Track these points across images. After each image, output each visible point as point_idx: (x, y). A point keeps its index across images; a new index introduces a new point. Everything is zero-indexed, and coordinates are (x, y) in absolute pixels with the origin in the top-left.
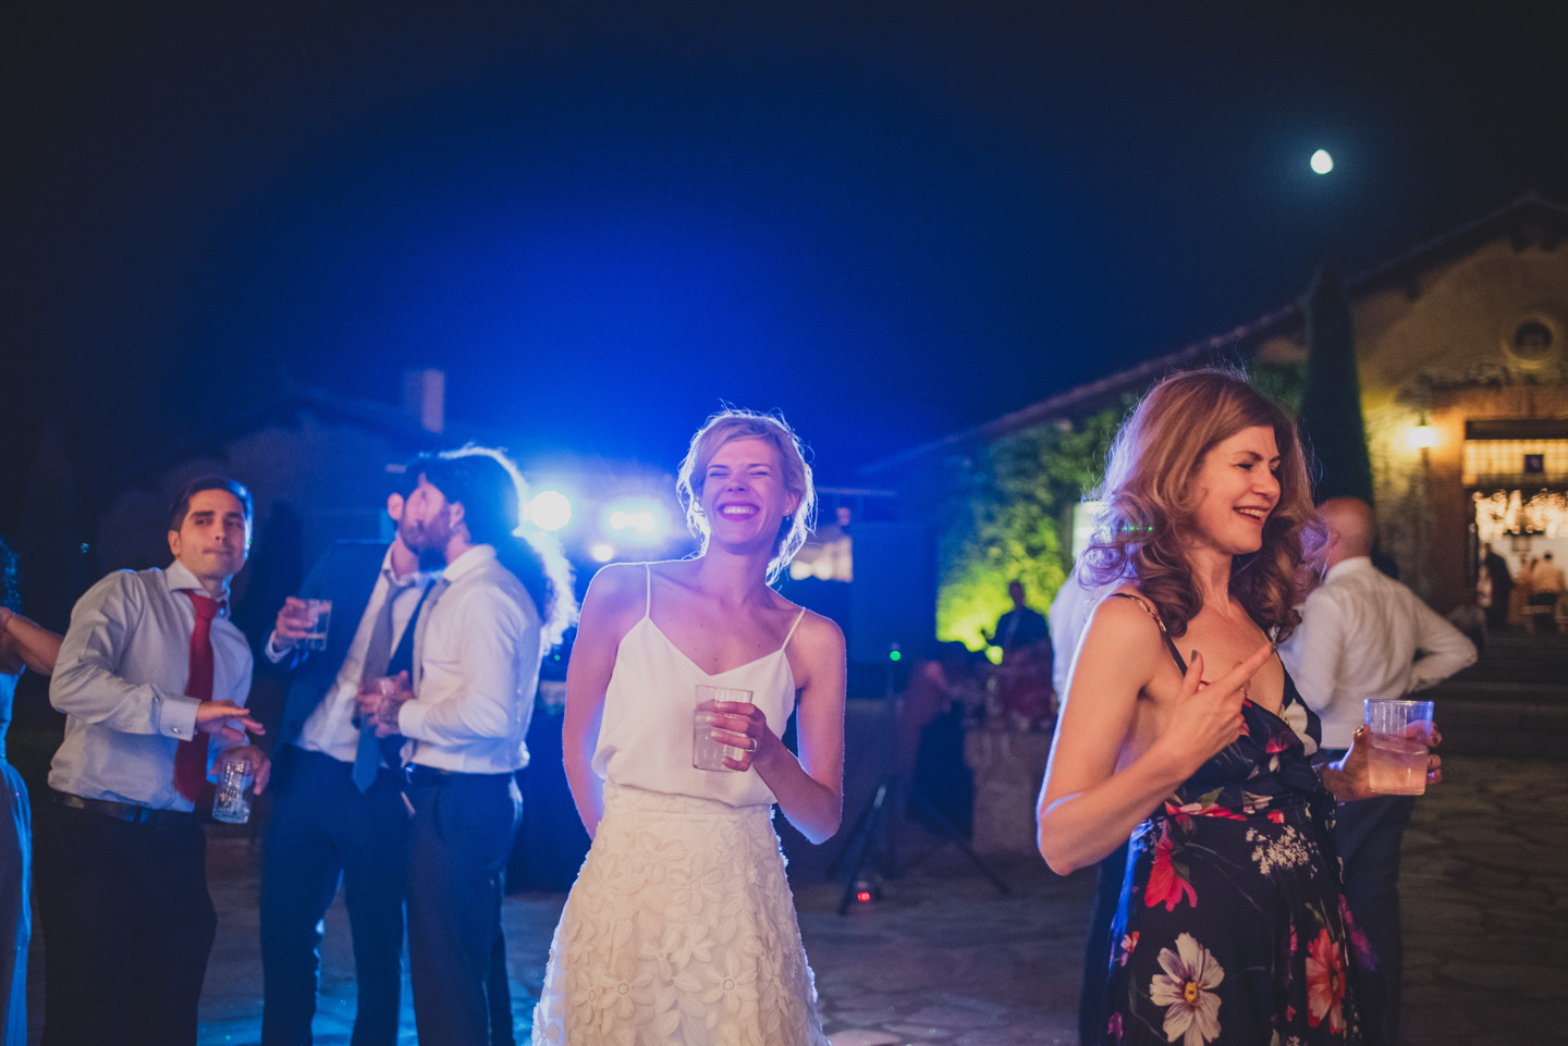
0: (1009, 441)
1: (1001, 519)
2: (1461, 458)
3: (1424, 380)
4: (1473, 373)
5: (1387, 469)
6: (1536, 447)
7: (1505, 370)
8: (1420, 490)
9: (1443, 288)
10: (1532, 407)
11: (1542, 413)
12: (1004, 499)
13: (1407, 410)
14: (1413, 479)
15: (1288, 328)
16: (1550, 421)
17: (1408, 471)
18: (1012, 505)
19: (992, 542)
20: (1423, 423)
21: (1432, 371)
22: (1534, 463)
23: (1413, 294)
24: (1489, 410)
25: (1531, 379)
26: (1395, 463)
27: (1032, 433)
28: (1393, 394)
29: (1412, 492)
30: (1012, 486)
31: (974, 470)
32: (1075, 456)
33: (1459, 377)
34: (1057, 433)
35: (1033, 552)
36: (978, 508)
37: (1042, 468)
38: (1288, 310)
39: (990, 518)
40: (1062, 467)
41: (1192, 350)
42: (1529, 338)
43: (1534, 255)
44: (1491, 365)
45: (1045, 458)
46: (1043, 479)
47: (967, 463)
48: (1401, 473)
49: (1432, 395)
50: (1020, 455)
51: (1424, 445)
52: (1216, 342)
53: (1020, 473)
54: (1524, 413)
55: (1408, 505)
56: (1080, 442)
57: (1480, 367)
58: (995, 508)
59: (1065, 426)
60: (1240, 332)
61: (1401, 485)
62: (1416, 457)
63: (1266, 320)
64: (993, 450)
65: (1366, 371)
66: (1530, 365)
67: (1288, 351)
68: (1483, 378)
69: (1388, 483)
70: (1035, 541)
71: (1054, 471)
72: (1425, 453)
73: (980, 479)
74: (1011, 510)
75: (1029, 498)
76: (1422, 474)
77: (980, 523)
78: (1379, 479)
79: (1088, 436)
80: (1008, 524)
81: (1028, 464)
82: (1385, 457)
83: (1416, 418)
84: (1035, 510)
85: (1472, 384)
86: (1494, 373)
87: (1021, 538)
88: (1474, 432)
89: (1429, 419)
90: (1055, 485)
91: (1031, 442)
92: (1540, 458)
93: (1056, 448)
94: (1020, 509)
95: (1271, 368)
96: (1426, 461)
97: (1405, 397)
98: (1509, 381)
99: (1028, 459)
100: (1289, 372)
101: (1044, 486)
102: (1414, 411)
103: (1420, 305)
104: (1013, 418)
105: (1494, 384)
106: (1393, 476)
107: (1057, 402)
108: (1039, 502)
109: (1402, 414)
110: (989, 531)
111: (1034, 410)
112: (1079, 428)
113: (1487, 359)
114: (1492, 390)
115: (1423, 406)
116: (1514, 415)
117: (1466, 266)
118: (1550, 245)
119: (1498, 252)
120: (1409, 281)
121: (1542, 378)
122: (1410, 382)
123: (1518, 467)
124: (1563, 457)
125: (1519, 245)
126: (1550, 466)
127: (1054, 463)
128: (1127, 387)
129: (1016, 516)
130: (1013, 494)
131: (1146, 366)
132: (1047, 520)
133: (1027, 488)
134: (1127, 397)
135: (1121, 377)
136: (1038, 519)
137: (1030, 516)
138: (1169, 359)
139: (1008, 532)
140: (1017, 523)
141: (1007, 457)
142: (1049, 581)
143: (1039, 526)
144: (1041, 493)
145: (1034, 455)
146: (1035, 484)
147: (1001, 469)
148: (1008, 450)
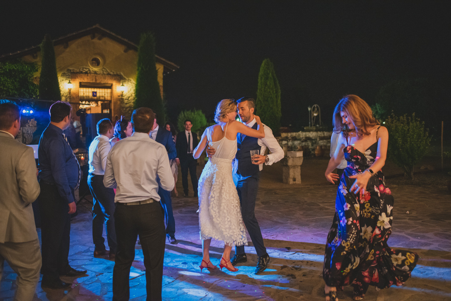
2: (78, 92)
4: (81, 70)
6: (95, 90)
7: (89, 70)
9: (74, 45)
10: (96, 80)
11: (98, 82)
13: (64, 79)
14: (66, 97)
16: (100, 83)
17: (65, 95)
20: (70, 83)
21: (70, 69)
22: (94, 94)
23: (66, 46)
24: (86, 80)
25: (95, 73)
28: (61, 74)
33: (78, 71)
41: (3, 56)
42: (96, 62)
43: (96, 40)
44: (86, 69)
49: (72, 75)
51: (69, 88)
52: (11, 54)
54: (94, 81)
57: (83, 69)
60: (19, 52)
62: (67, 91)
63: (26, 50)
66: (96, 69)
68: (84, 72)
72: (70, 90)
83: (67, 81)
85: (82, 73)
86: (86, 70)
88: (82, 85)
89: (71, 81)
92: (96, 93)
95: (26, 63)
96: (70, 92)
97: (63, 75)
98: (90, 73)
100: (32, 65)
102: (66, 79)
103: (68, 50)
105: (86, 73)
113: (85, 66)
114: (87, 75)
115: (69, 78)
116: (91, 82)
117: (79, 41)
118: (100, 39)
119: (87, 38)
120: (66, 43)
121: (98, 73)
122: (65, 71)
123: (91, 95)
124: (101, 93)
125: (93, 38)
126: (98, 95)
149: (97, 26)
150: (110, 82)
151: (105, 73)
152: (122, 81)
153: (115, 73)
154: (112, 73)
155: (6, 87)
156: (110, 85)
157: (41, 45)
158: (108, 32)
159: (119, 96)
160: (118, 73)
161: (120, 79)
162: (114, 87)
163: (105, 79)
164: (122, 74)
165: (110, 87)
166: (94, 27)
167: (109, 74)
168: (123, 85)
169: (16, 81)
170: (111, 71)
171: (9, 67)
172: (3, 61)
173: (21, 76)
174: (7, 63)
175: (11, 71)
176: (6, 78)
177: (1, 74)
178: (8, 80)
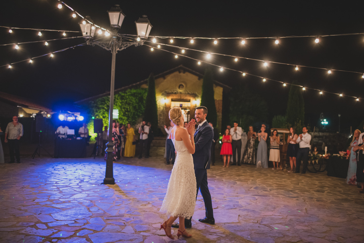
0: (100, 99)
1: (99, 112)
2: (171, 104)
3: (166, 92)
4: (173, 91)
5: (160, 106)
6: (181, 103)
7: (177, 91)
8: (165, 109)
9: (169, 78)
11: (182, 98)
12: (99, 108)
14: (163, 107)
15: (146, 83)
16: (183, 99)
17: (163, 106)
18: (100, 109)
19: (97, 115)
20: (165, 99)
21: (167, 91)
23: (164, 78)
24: (175, 97)
25: (181, 93)
26: (161, 105)
27: (104, 97)
28: (161, 94)
29: (163, 109)
30: (101, 106)
31: (94, 103)
33: (171, 92)
34: (109, 98)
36: (95, 110)
37: (106, 103)
38: (146, 80)
39: (97, 111)
41: (130, 86)
42: (180, 86)
43: (182, 74)
44: (175, 91)
45: (106, 102)
46: (106, 105)
47: (93, 102)
48: (162, 107)
49: (167, 94)
51: (165, 102)
52: (134, 84)
53: (101, 104)
54: (179, 98)
55: (162, 111)
57: (174, 91)
58: (98, 110)
60: (138, 83)
61: (162, 108)
63: (142, 81)
64: (97, 100)
65: (157, 91)
66: (181, 91)
67: (146, 86)
68: (174, 92)
69: (160, 108)
70: (104, 115)
72: (165, 103)
73: (95, 105)
74: (100, 110)
75: (103, 108)
76: (165, 106)
77: (95, 112)
78: (158, 107)
80: (100, 113)
81: (103, 103)
82: (159, 104)
83: (164, 98)
84: (104, 110)
85: (172, 93)
86: (176, 91)
87: (101, 115)
88: (172, 100)
89: (166, 98)
90: (108, 106)
91: (103, 99)
92: (182, 105)
93: (108, 100)
94: (102, 110)
95: (143, 89)
96: (165, 105)
97: (163, 94)
98: (178, 93)
99: (103, 102)
100: (145, 89)
101: (106, 106)
102: (164, 97)
103: (165, 80)
104: (101, 95)
105: (175, 93)
106: (161, 107)
107: (108, 93)
108: (105, 109)
109: (162, 97)
110: (97, 114)
111: (105, 94)
113: (175, 89)
114: (175, 94)
115: (165, 96)
116: (178, 98)
117: (172, 75)
118: (184, 73)
119: (177, 73)
120: (164, 77)
121: (182, 93)
122: (163, 92)
123: (179, 106)
124: (185, 104)
125: (180, 72)
126: (183, 106)
127: (108, 103)
128: (120, 91)
129: (101, 111)
130: (101, 107)
131: (123, 88)
132: (106, 112)
133: (103, 107)
134: (120, 92)
135: (119, 89)
136: (105, 112)
137: (103, 111)
138: (127, 87)
139: (100, 114)
140: (101, 112)
141: (100, 101)
142: (106, 122)
143: (105, 113)
144: (105, 108)
145: (104, 101)
146: (105, 106)
147: (99, 103)
148: (100, 100)
149: (181, 66)
150: (188, 98)
151: (187, 93)
152: (196, 97)
153: (192, 93)
154: (190, 93)
155: (132, 102)
156: (189, 100)
157: (148, 79)
158: (188, 69)
159: (194, 107)
160: (194, 93)
161: (195, 96)
162: (191, 101)
163: (186, 96)
164: (196, 93)
165: (189, 101)
166: (179, 66)
167: (188, 94)
168: (196, 100)
169: (137, 98)
170: (190, 92)
171: (133, 91)
172: (131, 88)
173: (140, 96)
174: (132, 89)
175: (134, 93)
176: (132, 97)
177: (130, 95)
178: (133, 98)
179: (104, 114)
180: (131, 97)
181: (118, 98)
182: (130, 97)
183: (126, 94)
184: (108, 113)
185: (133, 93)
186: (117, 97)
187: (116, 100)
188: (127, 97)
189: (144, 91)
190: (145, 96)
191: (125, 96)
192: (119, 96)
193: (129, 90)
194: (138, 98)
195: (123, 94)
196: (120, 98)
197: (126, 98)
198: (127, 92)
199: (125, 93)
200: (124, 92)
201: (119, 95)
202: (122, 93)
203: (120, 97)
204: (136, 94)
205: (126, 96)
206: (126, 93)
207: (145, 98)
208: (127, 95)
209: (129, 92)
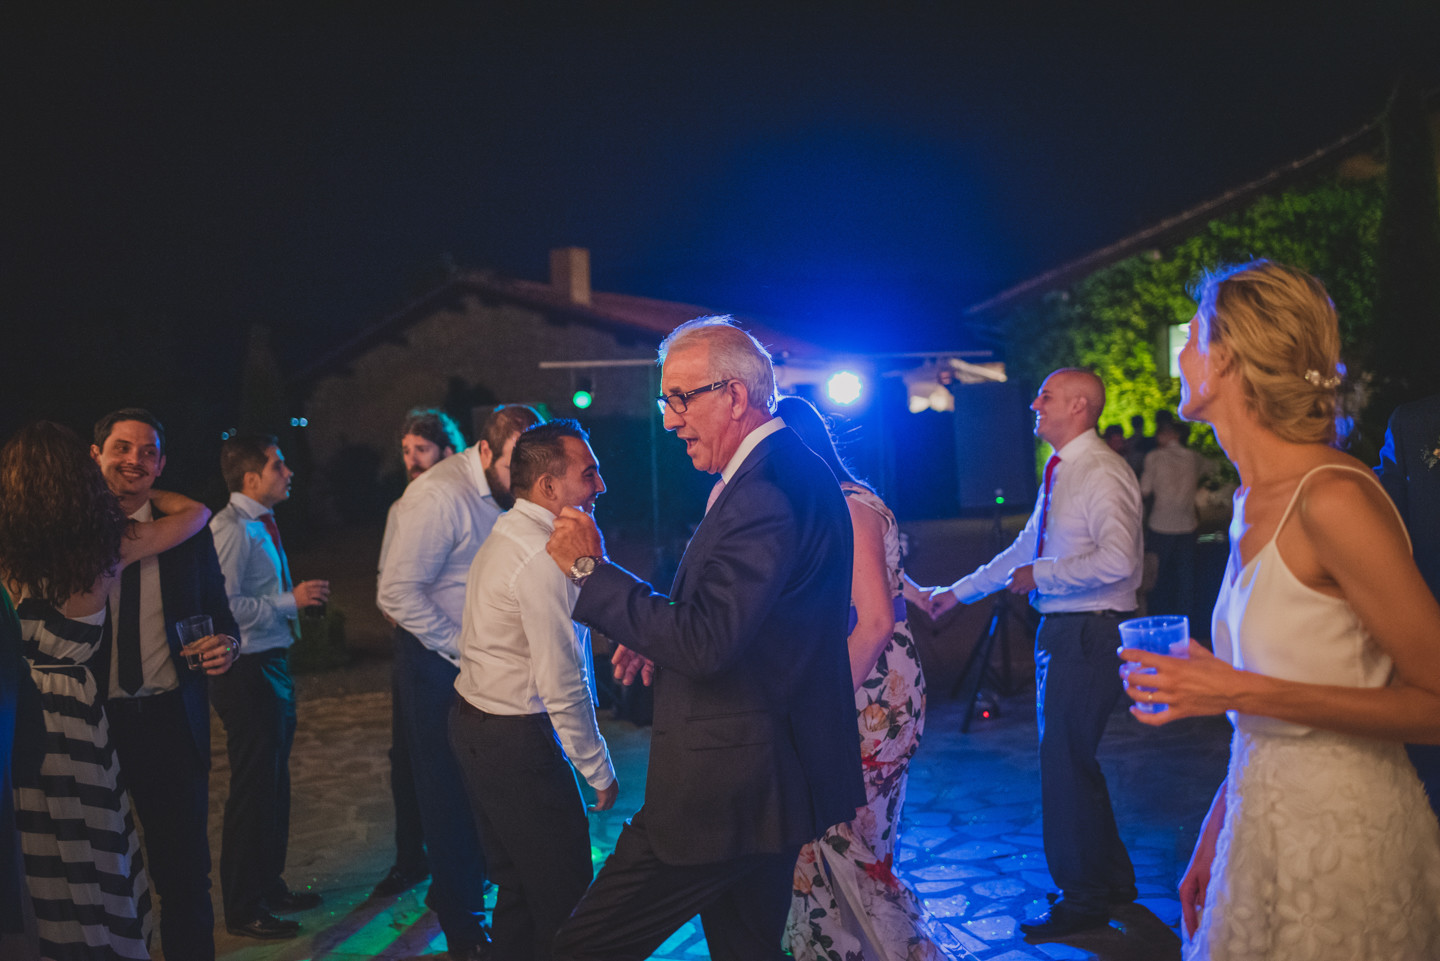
0: (1102, 273)
1: (1101, 347)
12: (1102, 328)
15: (1367, 145)
18: (1109, 332)
27: (1123, 264)
30: (1108, 314)
31: (1071, 303)
32: (1167, 282)
34: (1149, 263)
35: (1131, 374)
36: (1079, 339)
37: (1137, 296)
38: (1366, 127)
39: (1090, 346)
40: (1154, 294)
41: (1273, 175)
45: (1138, 287)
47: (1065, 296)
50: (1114, 286)
53: (1114, 302)
56: (1169, 269)
58: (1094, 336)
59: (1156, 256)
60: (1319, 153)
63: (1344, 140)
64: (1088, 284)
67: (1370, 167)
70: (1133, 364)
71: (1147, 298)
73: (1079, 309)
74: (1107, 338)
75: (1125, 324)
77: (1080, 352)
79: (1178, 262)
80: (1107, 351)
81: (1123, 294)
84: (1131, 335)
87: (1117, 363)
90: (1149, 310)
91: (1122, 272)
93: (1148, 276)
94: (1117, 336)
99: (1122, 289)
101: (1136, 313)
104: (1106, 251)
107: (1145, 234)
108: (1134, 328)
110: (1089, 358)
111: (1124, 243)
112: (1168, 257)
127: (1147, 290)
128: (1213, 214)
129: (1114, 342)
130: (1109, 322)
131: (1229, 195)
132: (1143, 344)
133: (1123, 315)
134: (1213, 225)
135: (1207, 206)
136: (1135, 343)
137: (1127, 341)
138: (1252, 186)
139: (1107, 358)
140: (1115, 349)
141: (1101, 288)
142: (1148, 400)
143: (1136, 350)
144: (1136, 320)
145: (1127, 284)
146: (1130, 312)
147: (1096, 300)
148: (1102, 282)
171: (1293, 204)
172: (1275, 191)
173: (1333, 228)
174: (1286, 196)
175: (1297, 215)
176: (1287, 242)
177: (1272, 231)
178: (1296, 247)
179: (1129, 354)
180: (1280, 240)
181: (1202, 256)
182: (1276, 245)
183: (1247, 232)
184: (1152, 347)
185: (1291, 218)
186: (1196, 253)
187: (1193, 267)
188: (1259, 245)
189: (1360, 203)
190: (1366, 228)
191: (1247, 242)
192: (1207, 245)
193: (1265, 204)
194: (1323, 242)
195: (1232, 233)
196: (1213, 257)
197: (1251, 248)
198: (1256, 213)
199: (1241, 222)
200: (1234, 216)
201: (1210, 238)
202: (1222, 225)
203: (1214, 251)
204: (1309, 223)
205: (1253, 238)
206: (1252, 224)
207: (1371, 237)
208: (1257, 233)
209: (1264, 216)
